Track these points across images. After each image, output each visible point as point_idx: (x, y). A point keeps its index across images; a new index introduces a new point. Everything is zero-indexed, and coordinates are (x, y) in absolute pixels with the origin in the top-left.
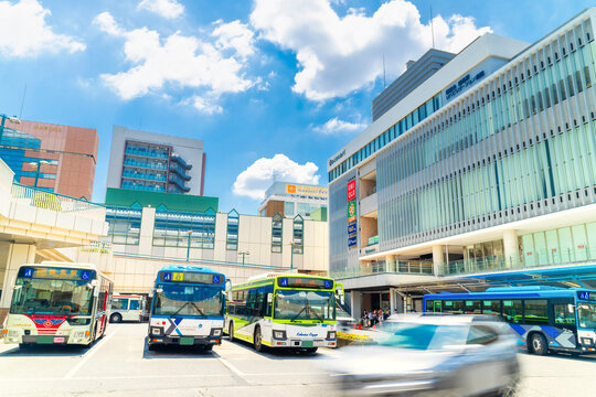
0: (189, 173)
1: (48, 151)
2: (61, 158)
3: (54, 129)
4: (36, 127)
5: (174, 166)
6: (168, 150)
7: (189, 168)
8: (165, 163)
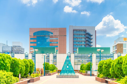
0: (92, 37)
1: (55, 36)
2: (58, 37)
3: (55, 29)
4: (51, 29)
5: (87, 36)
6: (85, 31)
7: (92, 36)
8: (85, 35)
